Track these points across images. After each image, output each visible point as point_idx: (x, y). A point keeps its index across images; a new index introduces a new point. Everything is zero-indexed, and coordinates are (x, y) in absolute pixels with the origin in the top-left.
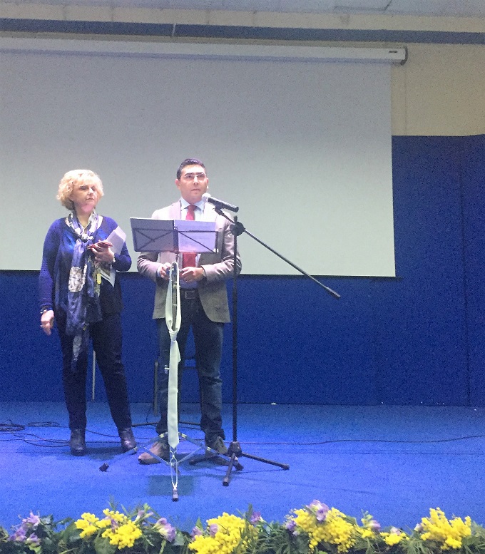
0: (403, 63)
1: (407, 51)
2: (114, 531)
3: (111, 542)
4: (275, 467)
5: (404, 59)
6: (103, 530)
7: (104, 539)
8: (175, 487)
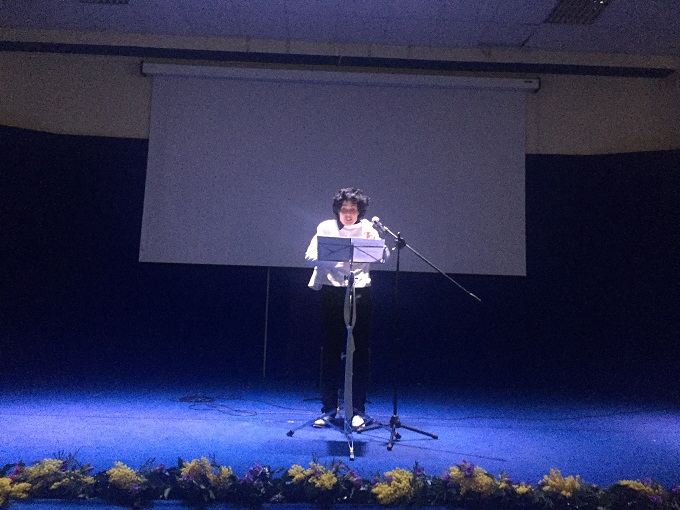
0: (536, 91)
1: (540, 81)
2: (317, 478)
3: (316, 486)
4: (427, 437)
6: (309, 477)
7: (309, 484)
8: (352, 449)
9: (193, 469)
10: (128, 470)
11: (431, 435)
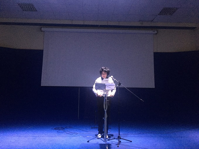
0: (156, 34)
1: (157, 31)
4: (128, 141)
5: (156, 33)
8: (107, 148)
11: (130, 141)
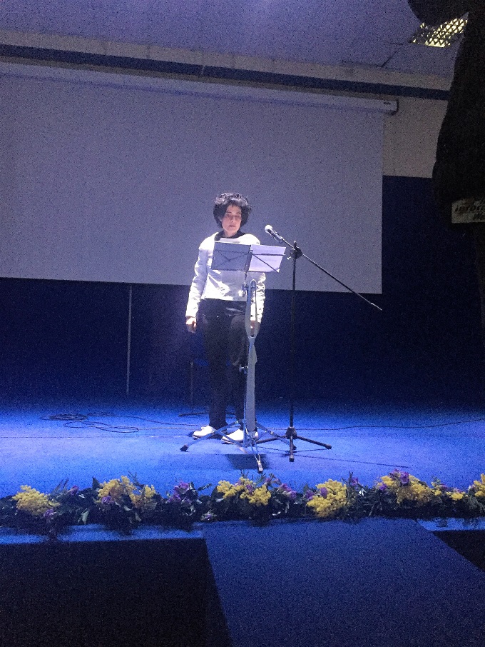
0: (393, 113)
1: (398, 103)
2: (250, 494)
3: (251, 502)
4: (321, 447)
5: (395, 109)
6: (240, 492)
7: (242, 500)
8: (259, 462)
9: (113, 490)
10: (37, 494)
11: (324, 445)
